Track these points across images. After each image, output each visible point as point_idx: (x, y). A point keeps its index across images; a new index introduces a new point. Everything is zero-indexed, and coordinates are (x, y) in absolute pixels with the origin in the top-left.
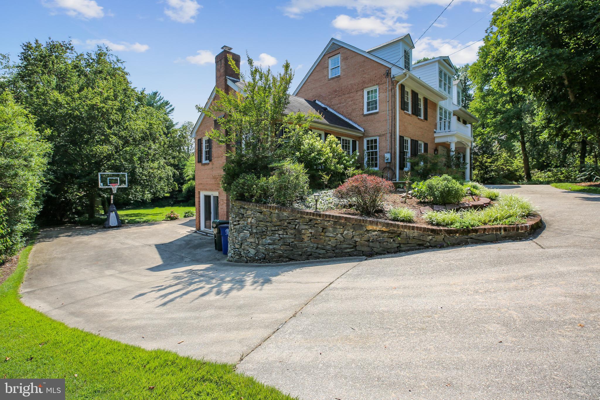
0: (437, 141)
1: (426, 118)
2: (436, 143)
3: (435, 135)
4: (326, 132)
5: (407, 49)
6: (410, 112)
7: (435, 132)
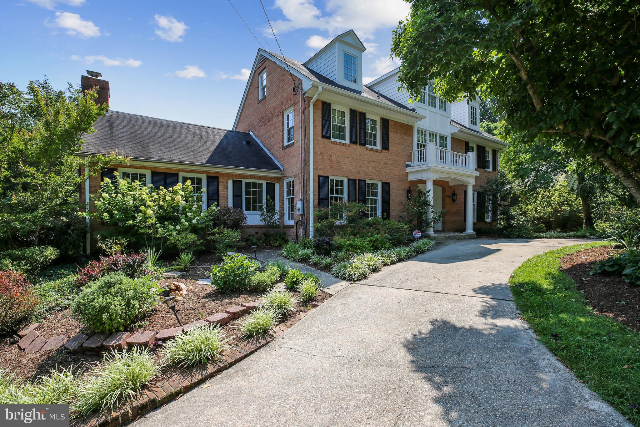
0: (411, 178)
1: (385, 146)
2: (410, 182)
3: (408, 170)
4: (210, 175)
5: (353, 52)
6: (347, 141)
7: (409, 166)
